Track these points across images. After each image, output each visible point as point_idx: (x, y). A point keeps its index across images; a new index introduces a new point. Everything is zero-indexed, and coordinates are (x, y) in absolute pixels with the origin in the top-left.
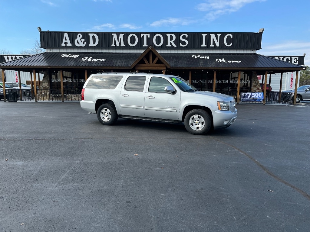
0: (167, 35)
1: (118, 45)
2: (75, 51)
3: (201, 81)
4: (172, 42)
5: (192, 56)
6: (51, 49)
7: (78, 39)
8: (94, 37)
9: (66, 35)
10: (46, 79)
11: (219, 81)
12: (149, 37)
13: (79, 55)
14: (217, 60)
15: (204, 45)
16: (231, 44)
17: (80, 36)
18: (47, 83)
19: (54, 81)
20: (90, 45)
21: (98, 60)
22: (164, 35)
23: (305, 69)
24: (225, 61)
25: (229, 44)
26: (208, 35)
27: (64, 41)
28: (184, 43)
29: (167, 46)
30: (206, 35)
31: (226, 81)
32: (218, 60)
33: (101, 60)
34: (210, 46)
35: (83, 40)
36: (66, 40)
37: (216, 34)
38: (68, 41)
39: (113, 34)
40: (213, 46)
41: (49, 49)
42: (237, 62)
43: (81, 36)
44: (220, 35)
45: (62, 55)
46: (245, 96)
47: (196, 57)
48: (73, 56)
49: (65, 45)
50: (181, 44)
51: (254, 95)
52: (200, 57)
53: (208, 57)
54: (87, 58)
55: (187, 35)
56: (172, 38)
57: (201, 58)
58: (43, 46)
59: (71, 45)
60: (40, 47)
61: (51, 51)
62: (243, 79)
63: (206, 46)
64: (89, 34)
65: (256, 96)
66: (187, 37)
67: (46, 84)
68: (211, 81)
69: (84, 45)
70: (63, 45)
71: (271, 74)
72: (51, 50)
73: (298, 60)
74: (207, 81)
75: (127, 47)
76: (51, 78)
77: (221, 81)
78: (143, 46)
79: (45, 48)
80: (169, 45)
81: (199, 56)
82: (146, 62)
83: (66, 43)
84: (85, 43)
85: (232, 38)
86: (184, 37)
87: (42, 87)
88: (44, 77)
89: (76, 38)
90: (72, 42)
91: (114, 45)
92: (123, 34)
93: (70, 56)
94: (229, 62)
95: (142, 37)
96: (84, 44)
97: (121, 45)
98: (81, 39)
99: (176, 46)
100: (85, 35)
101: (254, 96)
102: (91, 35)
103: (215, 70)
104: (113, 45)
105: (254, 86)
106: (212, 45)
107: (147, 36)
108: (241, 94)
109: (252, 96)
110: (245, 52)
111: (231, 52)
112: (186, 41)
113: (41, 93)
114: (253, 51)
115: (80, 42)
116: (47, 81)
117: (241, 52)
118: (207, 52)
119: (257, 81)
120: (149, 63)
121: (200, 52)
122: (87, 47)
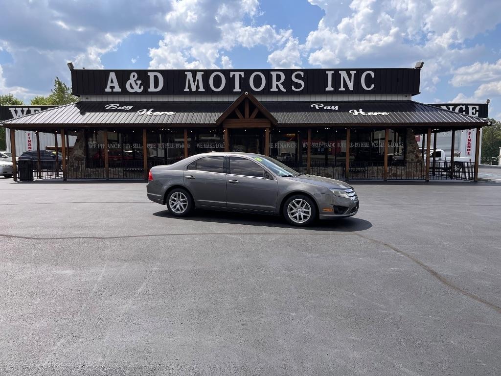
0: (271, 73)
1: (194, 89)
2: (127, 99)
3: (326, 145)
4: (279, 83)
5: (312, 106)
6: (88, 97)
7: (132, 80)
8: (156, 78)
9: (112, 76)
10: (80, 143)
11: (354, 144)
12: (243, 77)
13: (132, 106)
14: (350, 111)
15: (330, 88)
16: (373, 86)
17: (134, 76)
18: (81, 150)
19: (93, 147)
20: (150, 90)
21: (163, 113)
22: (267, 73)
23: (491, 125)
25: (368, 86)
26: (336, 73)
27: (109, 84)
28: (298, 86)
29: (271, 90)
30: (333, 72)
31: (365, 145)
32: (353, 112)
33: (168, 113)
34: (340, 89)
35: (139, 82)
36: (112, 82)
37: (348, 71)
38: (116, 84)
39: (186, 73)
40: (344, 89)
41: (85, 96)
42: (383, 114)
43: (136, 77)
44: (355, 72)
45: (106, 107)
47: (317, 108)
48: (123, 108)
50: (293, 86)
52: (324, 107)
53: (337, 108)
54: (145, 111)
55: (302, 74)
56: (278, 78)
58: (76, 92)
59: (120, 90)
60: (72, 94)
61: (89, 100)
62: (393, 140)
63: (332, 89)
64: (149, 73)
66: (303, 76)
67: (79, 153)
68: (341, 145)
69: (140, 91)
71: (435, 132)
73: (477, 109)
74: (336, 145)
75: (208, 91)
76: (87, 141)
77: (357, 145)
78: (234, 90)
79: (79, 96)
80: (274, 89)
81: (323, 105)
83: (112, 88)
84: (142, 87)
85: (373, 77)
86: (298, 76)
87: (74, 156)
88: (77, 140)
89: (129, 79)
90: (122, 85)
91: (188, 90)
92: (203, 73)
93: (118, 107)
95: (231, 76)
96: (140, 88)
97: (199, 90)
98: (135, 81)
99: (285, 91)
100: (143, 75)
102: (151, 75)
103: (348, 127)
104: (186, 90)
105: (411, 152)
106: (342, 89)
107: (240, 76)
110: (395, 98)
111: (373, 98)
112: (302, 83)
113: (72, 166)
114: (406, 96)
115: (134, 85)
116: (81, 146)
117: (389, 98)
118: (334, 99)
119: (414, 145)
120: (244, 117)
121: (324, 99)
122: (145, 92)
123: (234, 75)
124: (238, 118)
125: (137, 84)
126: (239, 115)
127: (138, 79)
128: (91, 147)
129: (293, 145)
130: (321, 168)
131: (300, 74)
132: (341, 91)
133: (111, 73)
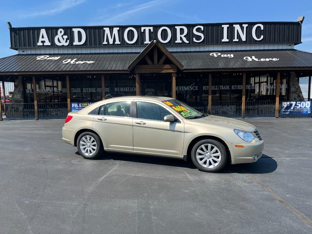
0: (176, 27)
1: (111, 42)
2: (56, 52)
3: (222, 88)
4: (182, 36)
5: (211, 54)
7: (59, 35)
8: (79, 33)
9: (43, 32)
10: (18, 89)
12: (152, 31)
13: (60, 57)
14: (244, 58)
15: (225, 39)
16: (262, 37)
17: (61, 32)
18: (20, 94)
19: (30, 91)
20: (74, 44)
21: (84, 62)
22: (172, 27)
24: (256, 60)
25: (258, 38)
26: (231, 26)
27: (41, 39)
28: (199, 38)
29: (176, 42)
30: (228, 26)
32: (247, 58)
33: (88, 62)
34: (234, 40)
35: (65, 37)
36: (43, 37)
37: (241, 24)
38: (46, 39)
39: (104, 29)
40: (237, 40)
41: (22, 50)
42: (274, 59)
43: (63, 33)
44: (247, 25)
45: (37, 58)
46: (287, 106)
47: (215, 55)
48: (51, 58)
49: (41, 44)
50: (194, 39)
51: (299, 105)
53: (232, 56)
54: (69, 60)
55: (202, 28)
56: (182, 31)
57: (222, 56)
58: (14, 46)
59: (49, 44)
60: (10, 48)
61: (25, 53)
63: (228, 40)
64: (74, 30)
65: (302, 107)
66: (202, 30)
67: (18, 96)
68: (235, 87)
69: (66, 44)
70: (40, 44)
72: (25, 51)
74: (230, 87)
75: (123, 44)
76: (25, 88)
77: (248, 87)
78: (145, 43)
79: (17, 49)
80: (178, 41)
81: (220, 54)
82: (149, 63)
83: (43, 42)
84: (68, 41)
85: (262, 29)
86: (198, 30)
87: (14, 100)
89: (57, 34)
90: (52, 40)
91: (106, 43)
92: (118, 28)
93: (48, 58)
94: (262, 60)
95: (142, 31)
96: (66, 42)
97: (116, 43)
98: (62, 36)
99: (188, 42)
100: (68, 31)
101: (299, 107)
102: (76, 31)
103: (242, 72)
104: (105, 43)
105: (294, 92)
106: (236, 40)
107: (150, 30)
108: (282, 104)
109: (297, 107)
110: (281, 47)
111: (262, 48)
112: (202, 35)
113: (12, 108)
114: (290, 45)
115: (61, 39)
116: (19, 91)
117: (276, 47)
118: (229, 48)
119: (296, 86)
120: (153, 64)
121: (220, 49)
122: (71, 45)
123: (145, 30)
124: (148, 64)
125: (63, 39)
126: (149, 61)
127: (64, 35)
128: (27, 91)
129: (194, 88)
130: (218, 106)
131: (200, 28)
132: (235, 42)
133: (41, 29)
